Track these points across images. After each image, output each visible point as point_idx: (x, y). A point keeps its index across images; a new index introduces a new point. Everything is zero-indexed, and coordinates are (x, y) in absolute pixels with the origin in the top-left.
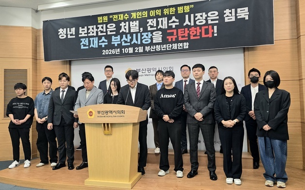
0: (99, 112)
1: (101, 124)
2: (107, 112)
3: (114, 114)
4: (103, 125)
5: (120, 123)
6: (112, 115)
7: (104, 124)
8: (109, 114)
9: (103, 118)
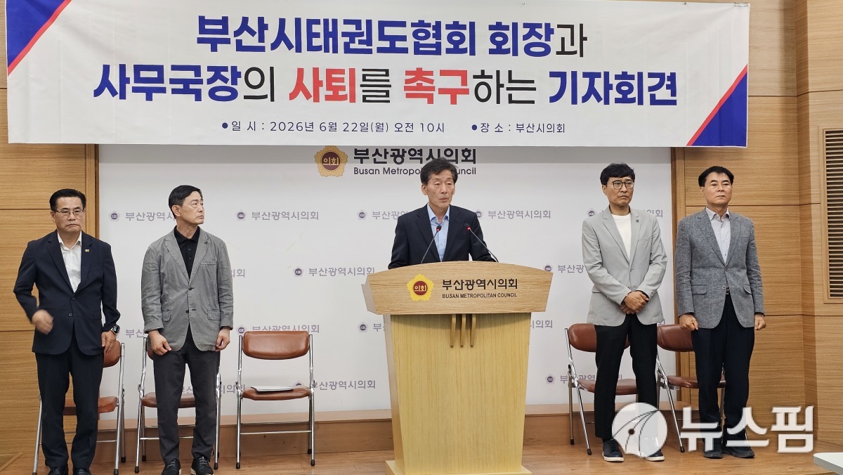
0: (447, 284)
1: (450, 316)
2: (470, 284)
3: (490, 288)
4: (454, 320)
5: (503, 315)
6: (485, 292)
7: (459, 316)
8: (477, 289)
9: (460, 299)
